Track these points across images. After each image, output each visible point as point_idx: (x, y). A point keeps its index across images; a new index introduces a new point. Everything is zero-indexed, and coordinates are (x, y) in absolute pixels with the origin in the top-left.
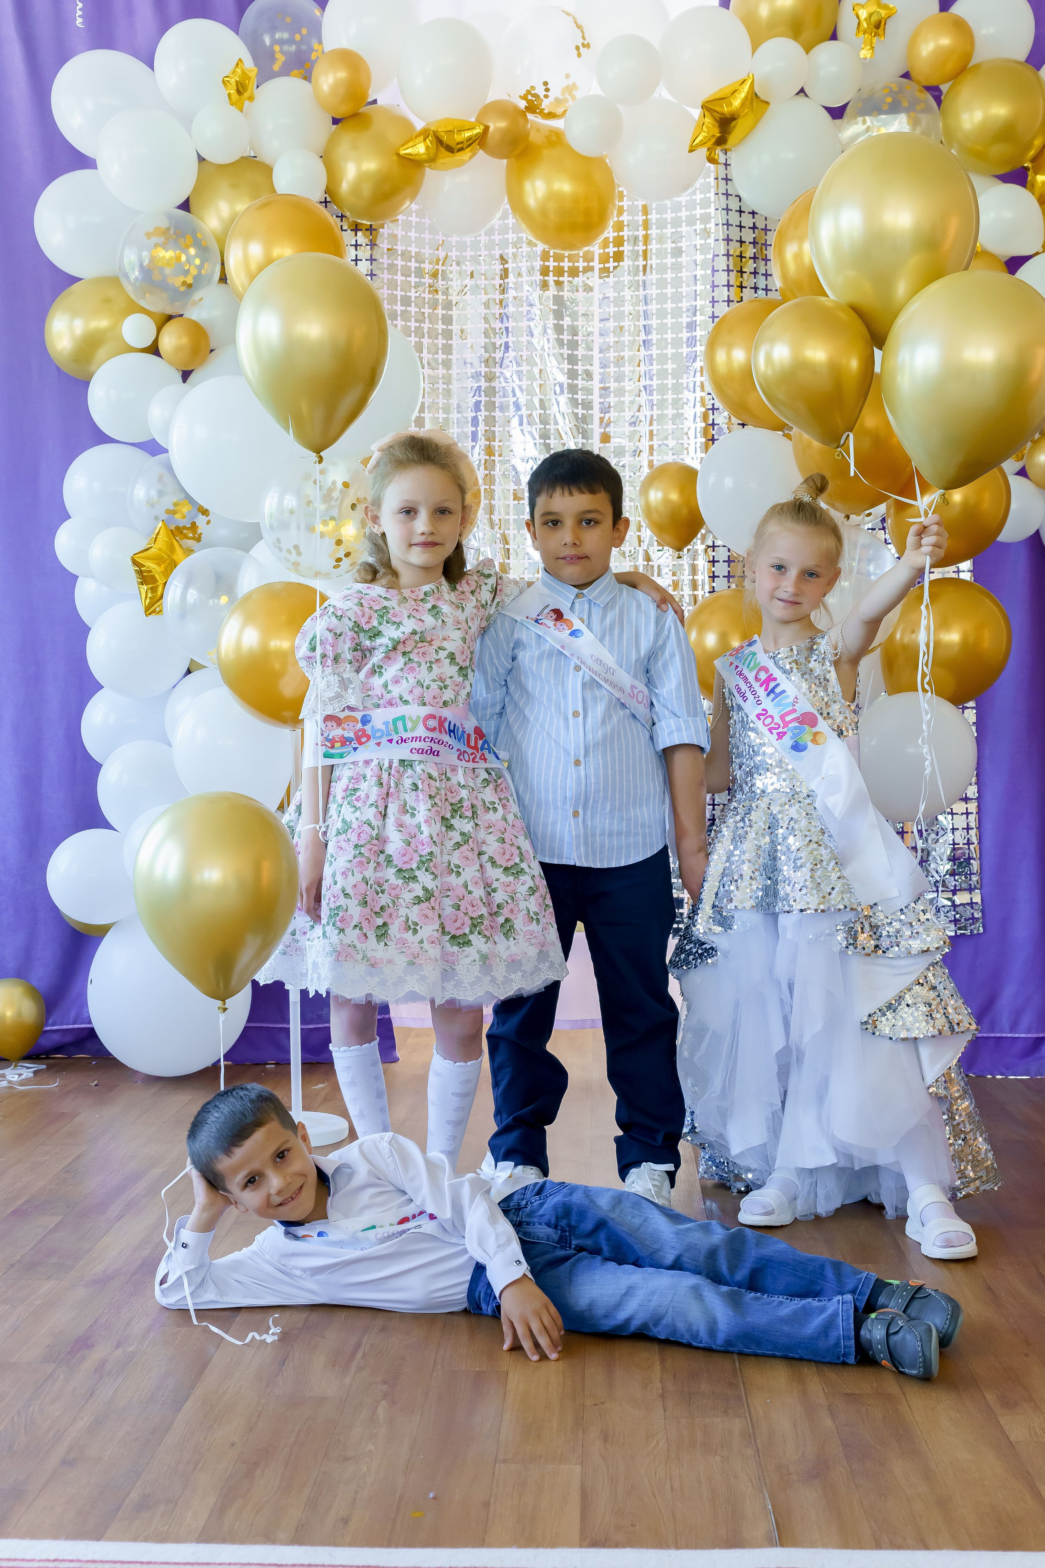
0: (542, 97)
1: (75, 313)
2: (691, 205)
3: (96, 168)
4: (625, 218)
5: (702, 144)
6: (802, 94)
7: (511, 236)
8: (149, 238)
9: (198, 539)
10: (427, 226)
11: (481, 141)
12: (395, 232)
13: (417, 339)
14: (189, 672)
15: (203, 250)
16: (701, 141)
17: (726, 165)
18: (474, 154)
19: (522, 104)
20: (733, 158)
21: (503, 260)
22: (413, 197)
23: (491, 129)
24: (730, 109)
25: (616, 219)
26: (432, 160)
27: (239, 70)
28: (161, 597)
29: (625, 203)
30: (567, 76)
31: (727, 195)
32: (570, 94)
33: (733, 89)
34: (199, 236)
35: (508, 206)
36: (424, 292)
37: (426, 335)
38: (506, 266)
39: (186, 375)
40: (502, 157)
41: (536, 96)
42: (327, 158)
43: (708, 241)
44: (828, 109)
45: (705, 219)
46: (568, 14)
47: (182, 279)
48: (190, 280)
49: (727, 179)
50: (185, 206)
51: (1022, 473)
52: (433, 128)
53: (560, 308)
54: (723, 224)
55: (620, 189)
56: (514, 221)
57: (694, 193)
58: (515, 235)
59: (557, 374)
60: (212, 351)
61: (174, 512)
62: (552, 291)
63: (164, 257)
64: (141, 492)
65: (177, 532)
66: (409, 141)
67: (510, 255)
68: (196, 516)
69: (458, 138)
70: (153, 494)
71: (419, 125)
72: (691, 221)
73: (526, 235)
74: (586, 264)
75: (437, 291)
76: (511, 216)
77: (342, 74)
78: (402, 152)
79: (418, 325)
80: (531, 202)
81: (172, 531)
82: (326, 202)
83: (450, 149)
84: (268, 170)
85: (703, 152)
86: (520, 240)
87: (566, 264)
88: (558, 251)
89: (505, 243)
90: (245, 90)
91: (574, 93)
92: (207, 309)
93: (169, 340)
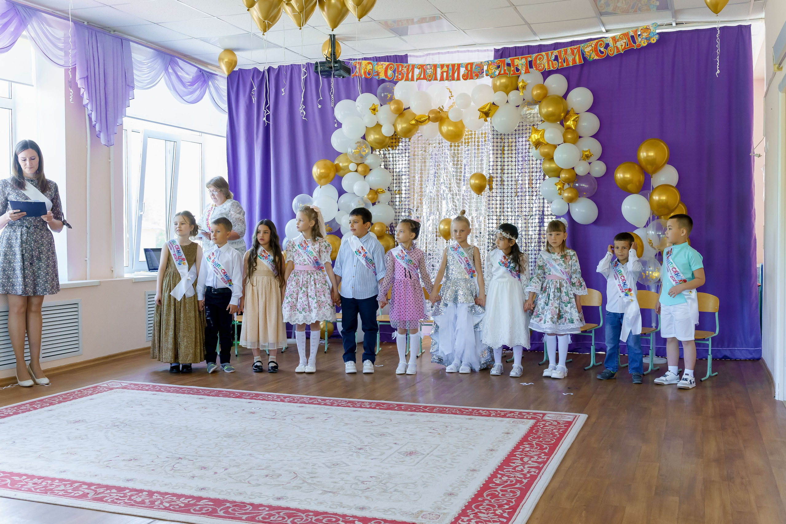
0: (442, 109)
1: (341, 160)
3: (344, 128)
6: (507, 103)
8: (355, 145)
11: (429, 119)
16: (480, 118)
18: (428, 122)
19: (439, 110)
22: (417, 131)
23: (431, 116)
24: (486, 110)
25: (466, 134)
26: (418, 124)
27: (373, 106)
29: (466, 131)
31: (493, 130)
33: (486, 105)
35: (439, 133)
39: (365, 177)
40: (436, 122)
42: (394, 125)
43: (489, 139)
44: (515, 106)
46: (448, 89)
50: (363, 137)
52: (417, 116)
53: (454, 155)
54: (492, 135)
55: (466, 127)
57: (485, 127)
60: (371, 170)
62: (453, 151)
63: (356, 151)
66: (413, 120)
69: (423, 119)
73: (443, 138)
74: (461, 144)
77: (396, 106)
78: (410, 123)
80: (444, 132)
82: (395, 134)
83: (421, 122)
84: (381, 128)
85: (483, 119)
87: (456, 145)
90: (376, 110)
91: (455, 104)
92: (370, 160)
93: (360, 169)
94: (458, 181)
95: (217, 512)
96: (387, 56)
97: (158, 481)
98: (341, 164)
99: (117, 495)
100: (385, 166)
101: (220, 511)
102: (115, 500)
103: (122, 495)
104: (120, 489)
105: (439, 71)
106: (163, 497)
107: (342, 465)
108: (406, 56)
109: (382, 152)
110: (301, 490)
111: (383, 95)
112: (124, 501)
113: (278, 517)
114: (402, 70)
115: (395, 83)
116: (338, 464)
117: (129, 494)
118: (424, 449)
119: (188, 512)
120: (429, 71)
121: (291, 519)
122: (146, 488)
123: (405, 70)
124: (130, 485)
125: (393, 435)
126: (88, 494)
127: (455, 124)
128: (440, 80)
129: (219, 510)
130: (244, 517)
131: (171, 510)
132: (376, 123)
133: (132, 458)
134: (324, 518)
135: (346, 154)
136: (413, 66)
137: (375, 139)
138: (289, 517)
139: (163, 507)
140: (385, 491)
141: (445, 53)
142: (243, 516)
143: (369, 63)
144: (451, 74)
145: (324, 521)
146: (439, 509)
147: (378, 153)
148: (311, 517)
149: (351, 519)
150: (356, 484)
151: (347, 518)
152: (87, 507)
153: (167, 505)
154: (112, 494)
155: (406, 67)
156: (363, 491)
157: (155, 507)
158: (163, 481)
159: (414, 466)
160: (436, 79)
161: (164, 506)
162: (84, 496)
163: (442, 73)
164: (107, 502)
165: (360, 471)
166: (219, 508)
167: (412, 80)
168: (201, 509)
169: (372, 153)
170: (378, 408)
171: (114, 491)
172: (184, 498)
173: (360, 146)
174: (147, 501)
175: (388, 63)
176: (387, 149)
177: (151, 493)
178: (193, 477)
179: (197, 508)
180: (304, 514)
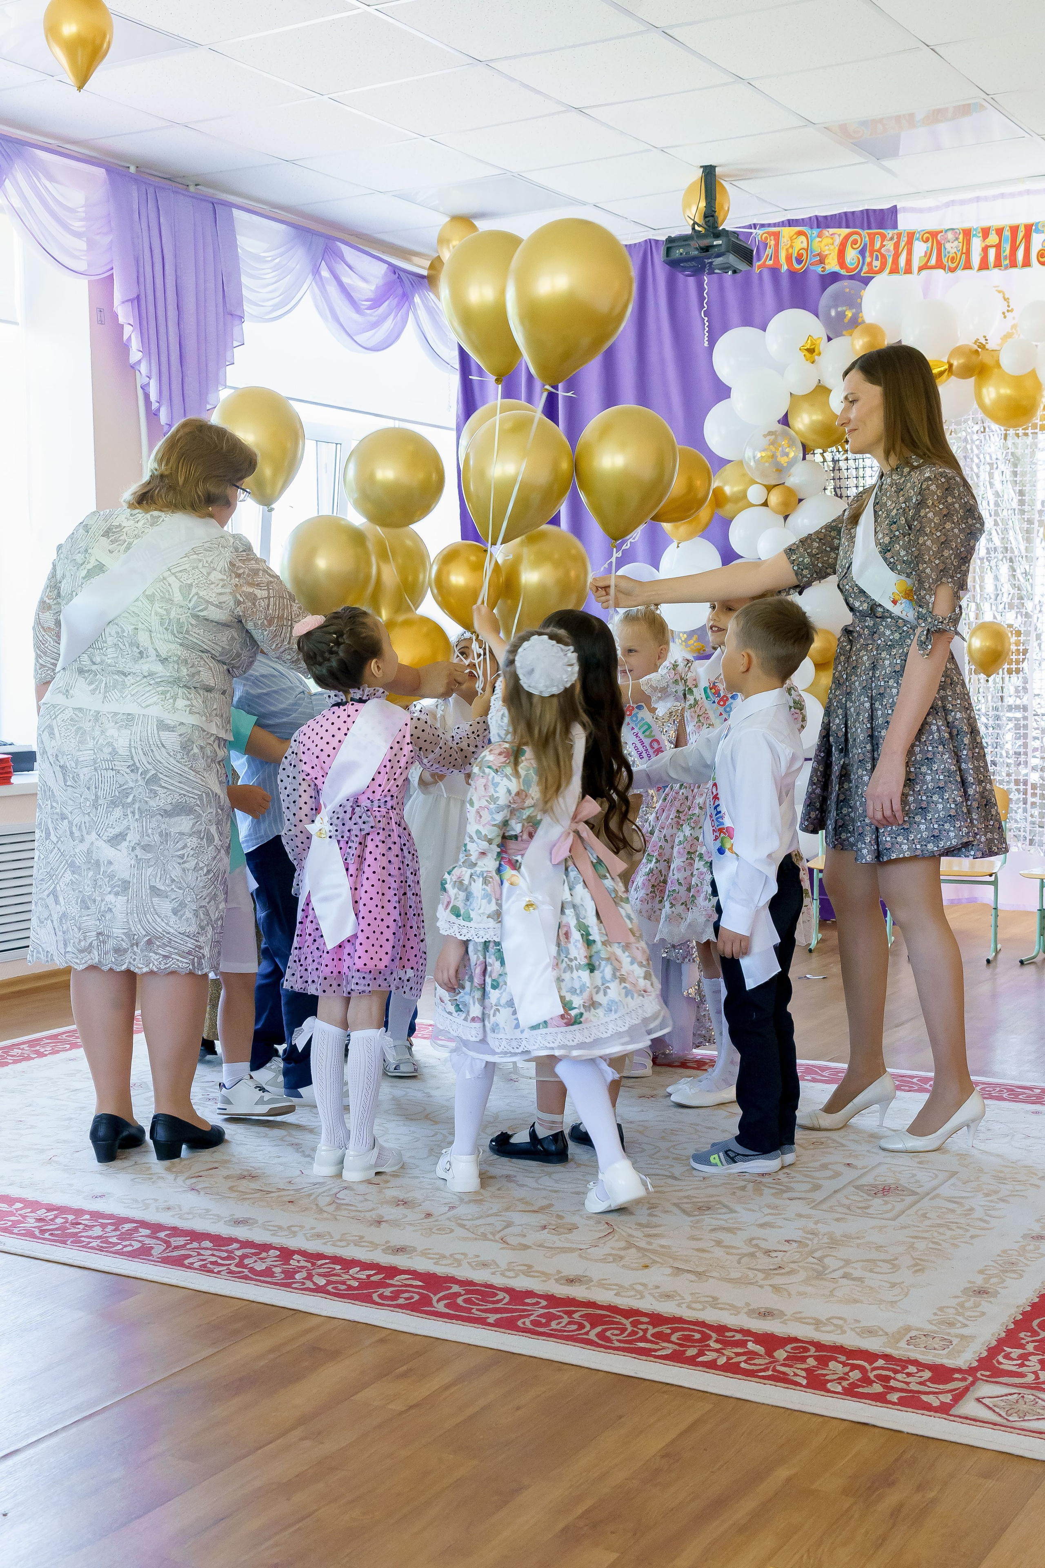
1: (730, 478)
3: (735, 397)
11: (949, 371)
18: (948, 378)
23: (955, 363)
27: (809, 342)
35: (977, 406)
39: (786, 517)
41: (982, 343)
46: (999, 292)
50: (785, 420)
56: (980, 410)
60: (800, 500)
74: (1033, 431)
77: (866, 339)
80: (987, 401)
90: (815, 351)
92: (797, 477)
93: (775, 498)
95: (431, 1305)
96: (845, 213)
97: (302, 1227)
98: (728, 490)
99: (213, 1255)
100: (835, 491)
101: (438, 1301)
102: (209, 1265)
103: (225, 1255)
104: (219, 1241)
105: (977, 244)
106: (313, 1264)
107: (720, 1211)
108: (894, 210)
109: (828, 456)
110: (622, 1263)
111: (833, 313)
112: (228, 1269)
113: (569, 1323)
114: (882, 246)
115: (866, 281)
116: (709, 1208)
117: (239, 1253)
118: (917, 1181)
119: (367, 1299)
120: (952, 247)
121: (599, 1329)
122: (276, 1241)
123: (890, 245)
124: (242, 1233)
125: (843, 1145)
126: (152, 1248)
127: (1017, 381)
128: (980, 269)
129: (435, 1299)
130: (492, 1318)
131: (328, 1293)
132: (815, 383)
133: (245, 1173)
134: (674, 1330)
135: (741, 463)
136: (911, 236)
137: (813, 423)
138: (593, 1326)
139: (312, 1286)
140: (820, 1275)
141: (995, 198)
142: (488, 1315)
143: (800, 233)
144: (1007, 252)
145: (674, 1338)
146: (951, 1324)
147: (818, 458)
148: (643, 1327)
149: (739, 1336)
150: (752, 1255)
151: (727, 1334)
152: (150, 1278)
153: (322, 1282)
154: (202, 1252)
155: (891, 239)
156: (767, 1273)
157: (294, 1286)
158: (313, 1228)
159: (894, 1219)
160: (968, 266)
161: (315, 1284)
162: (143, 1253)
163: (985, 250)
164: (191, 1268)
165: (762, 1226)
166: (435, 1295)
167: (908, 271)
168: (396, 1296)
169: (804, 458)
170: (809, 1078)
171: (207, 1244)
172: (358, 1269)
173: (773, 443)
174: (277, 1270)
175: (847, 231)
176: (843, 447)
177: (286, 1254)
178: (379, 1222)
179: (387, 1292)
180: (627, 1318)
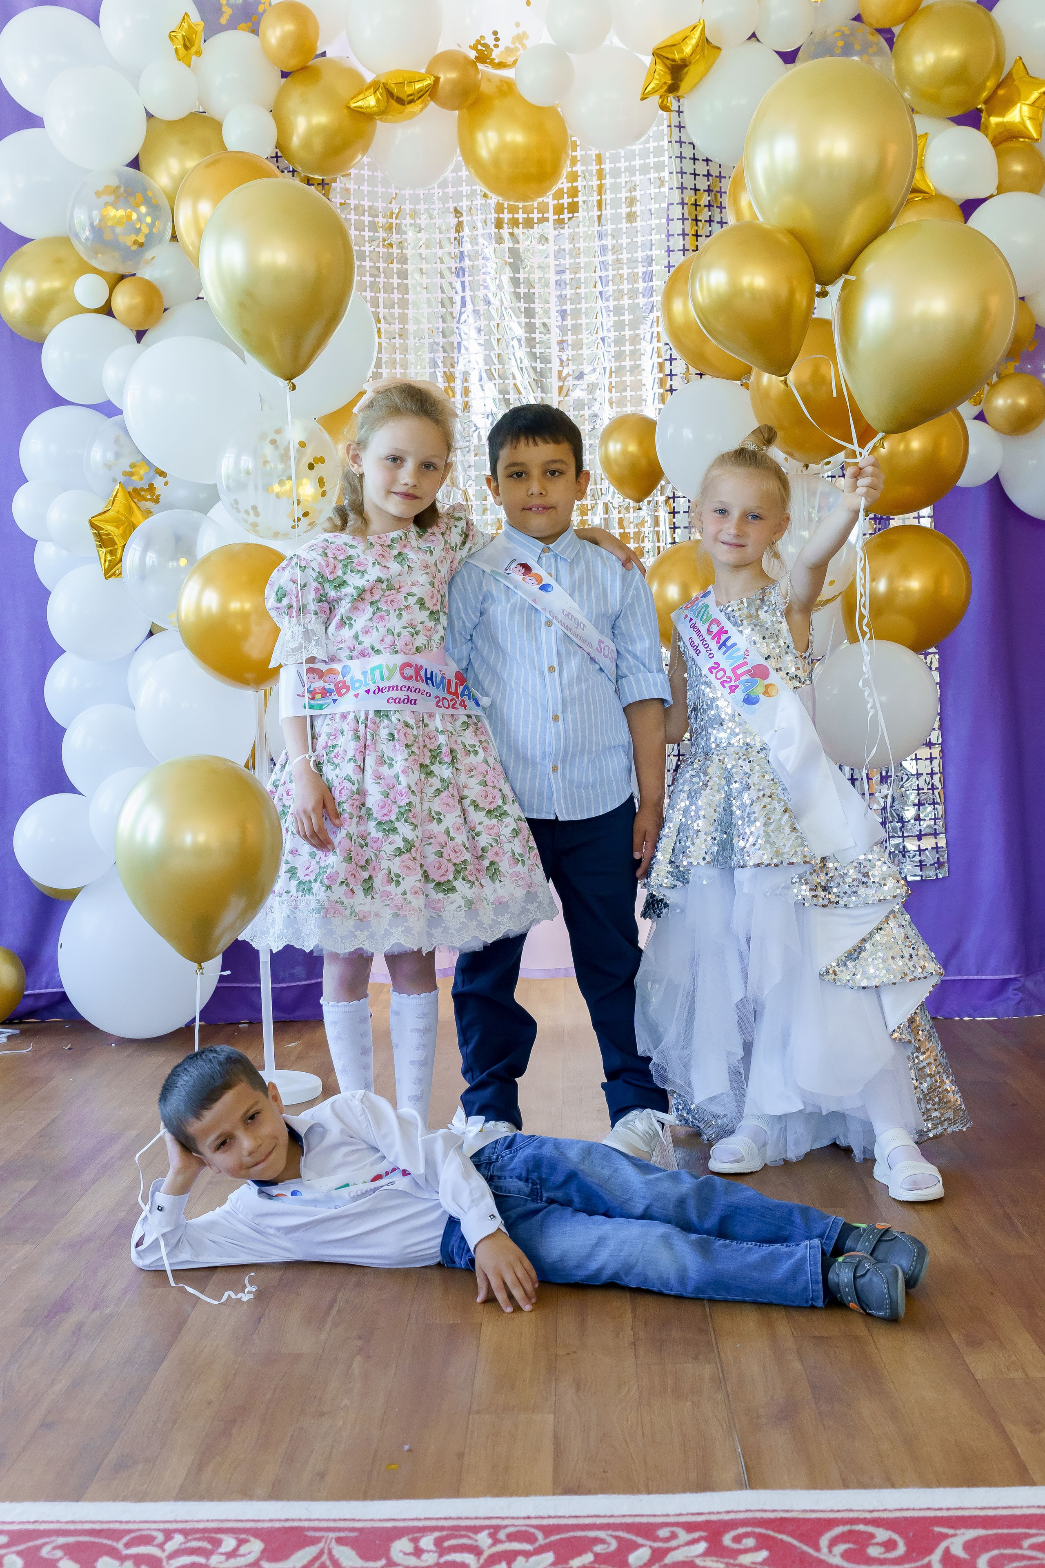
0: (492, 47)
1: (26, 275)
2: (645, 153)
3: (44, 127)
4: (579, 168)
5: (654, 91)
6: (753, 39)
7: (465, 189)
8: (99, 197)
9: (157, 501)
10: (379, 179)
11: (432, 92)
12: (348, 186)
13: (373, 294)
14: (151, 634)
15: (154, 208)
16: (653, 88)
17: (679, 112)
18: (425, 106)
19: (473, 56)
20: (686, 104)
21: (457, 212)
22: (365, 149)
23: (442, 80)
24: (681, 56)
25: (569, 170)
26: (383, 112)
27: (185, 25)
28: (120, 561)
29: (579, 153)
30: (518, 25)
31: (681, 142)
32: (521, 43)
33: (683, 36)
34: (150, 194)
35: (461, 158)
36: (378, 246)
37: (382, 290)
38: (460, 219)
39: (140, 335)
40: (454, 109)
41: (486, 46)
42: (277, 112)
43: (662, 190)
44: (780, 54)
45: (659, 167)
47: (133, 237)
48: (141, 239)
49: (680, 127)
50: (135, 164)
51: (981, 417)
52: (383, 80)
53: (516, 261)
54: (677, 173)
55: (573, 139)
56: (467, 173)
57: (647, 141)
58: (469, 188)
59: (516, 328)
60: (165, 310)
61: (131, 474)
62: (508, 244)
63: (115, 216)
64: (97, 454)
65: (135, 494)
66: (359, 94)
67: (465, 208)
68: (153, 478)
69: (409, 90)
70: (110, 456)
71: (369, 77)
72: (645, 170)
73: (480, 188)
74: (540, 215)
75: (391, 245)
76: (464, 168)
78: (353, 105)
79: (373, 279)
80: (484, 153)
81: (129, 493)
82: (277, 157)
83: (400, 101)
84: (217, 126)
85: (655, 99)
86: (474, 192)
87: (521, 216)
88: (511, 203)
89: (458, 196)
90: (192, 45)
91: (525, 41)
92: (159, 268)
93: (122, 300)
94: (538, 365)
127: (536, 121)
